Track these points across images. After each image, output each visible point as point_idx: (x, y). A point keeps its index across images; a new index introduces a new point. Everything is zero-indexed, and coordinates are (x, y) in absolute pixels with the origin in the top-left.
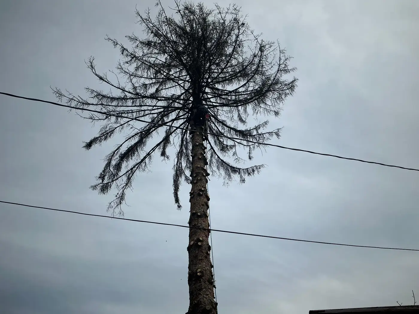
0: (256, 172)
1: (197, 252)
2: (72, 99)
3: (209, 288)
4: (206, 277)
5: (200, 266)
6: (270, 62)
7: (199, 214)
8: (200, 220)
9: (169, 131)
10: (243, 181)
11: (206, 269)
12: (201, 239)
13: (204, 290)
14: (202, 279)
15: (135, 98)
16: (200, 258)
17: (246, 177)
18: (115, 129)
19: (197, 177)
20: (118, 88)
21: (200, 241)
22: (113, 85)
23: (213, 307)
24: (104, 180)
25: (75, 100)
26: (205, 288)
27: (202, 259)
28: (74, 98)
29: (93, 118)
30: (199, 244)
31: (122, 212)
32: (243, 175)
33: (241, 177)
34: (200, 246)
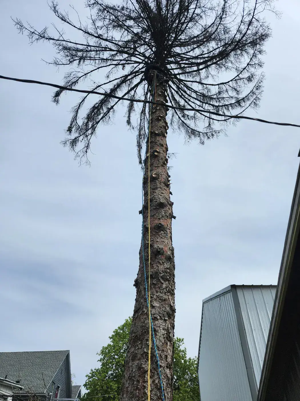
0: (215, 136)
1: (153, 161)
2: (33, 33)
4: (163, 178)
5: (155, 171)
6: (233, 12)
7: (157, 132)
8: (158, 138)
9: (133, 97)
10: (203, 143)
11: (162, 174)
12: (158, 150)
13: (159, 189)
14: (157, 181)
15: (98, 51)
16: (156, 165)
17: (205, 140)
18: (79, 79)
20: (80, 29)
22: (75, 27)
23: (168, 203)
24: (72, 132)
25: (36, 34)
26: (160, 188)
28: (36, 32)
29: (57, 63)
30: (156, 154)
31: (89, 162)
32: (202, 138)
33: (201, 139)
34: (157, 156)
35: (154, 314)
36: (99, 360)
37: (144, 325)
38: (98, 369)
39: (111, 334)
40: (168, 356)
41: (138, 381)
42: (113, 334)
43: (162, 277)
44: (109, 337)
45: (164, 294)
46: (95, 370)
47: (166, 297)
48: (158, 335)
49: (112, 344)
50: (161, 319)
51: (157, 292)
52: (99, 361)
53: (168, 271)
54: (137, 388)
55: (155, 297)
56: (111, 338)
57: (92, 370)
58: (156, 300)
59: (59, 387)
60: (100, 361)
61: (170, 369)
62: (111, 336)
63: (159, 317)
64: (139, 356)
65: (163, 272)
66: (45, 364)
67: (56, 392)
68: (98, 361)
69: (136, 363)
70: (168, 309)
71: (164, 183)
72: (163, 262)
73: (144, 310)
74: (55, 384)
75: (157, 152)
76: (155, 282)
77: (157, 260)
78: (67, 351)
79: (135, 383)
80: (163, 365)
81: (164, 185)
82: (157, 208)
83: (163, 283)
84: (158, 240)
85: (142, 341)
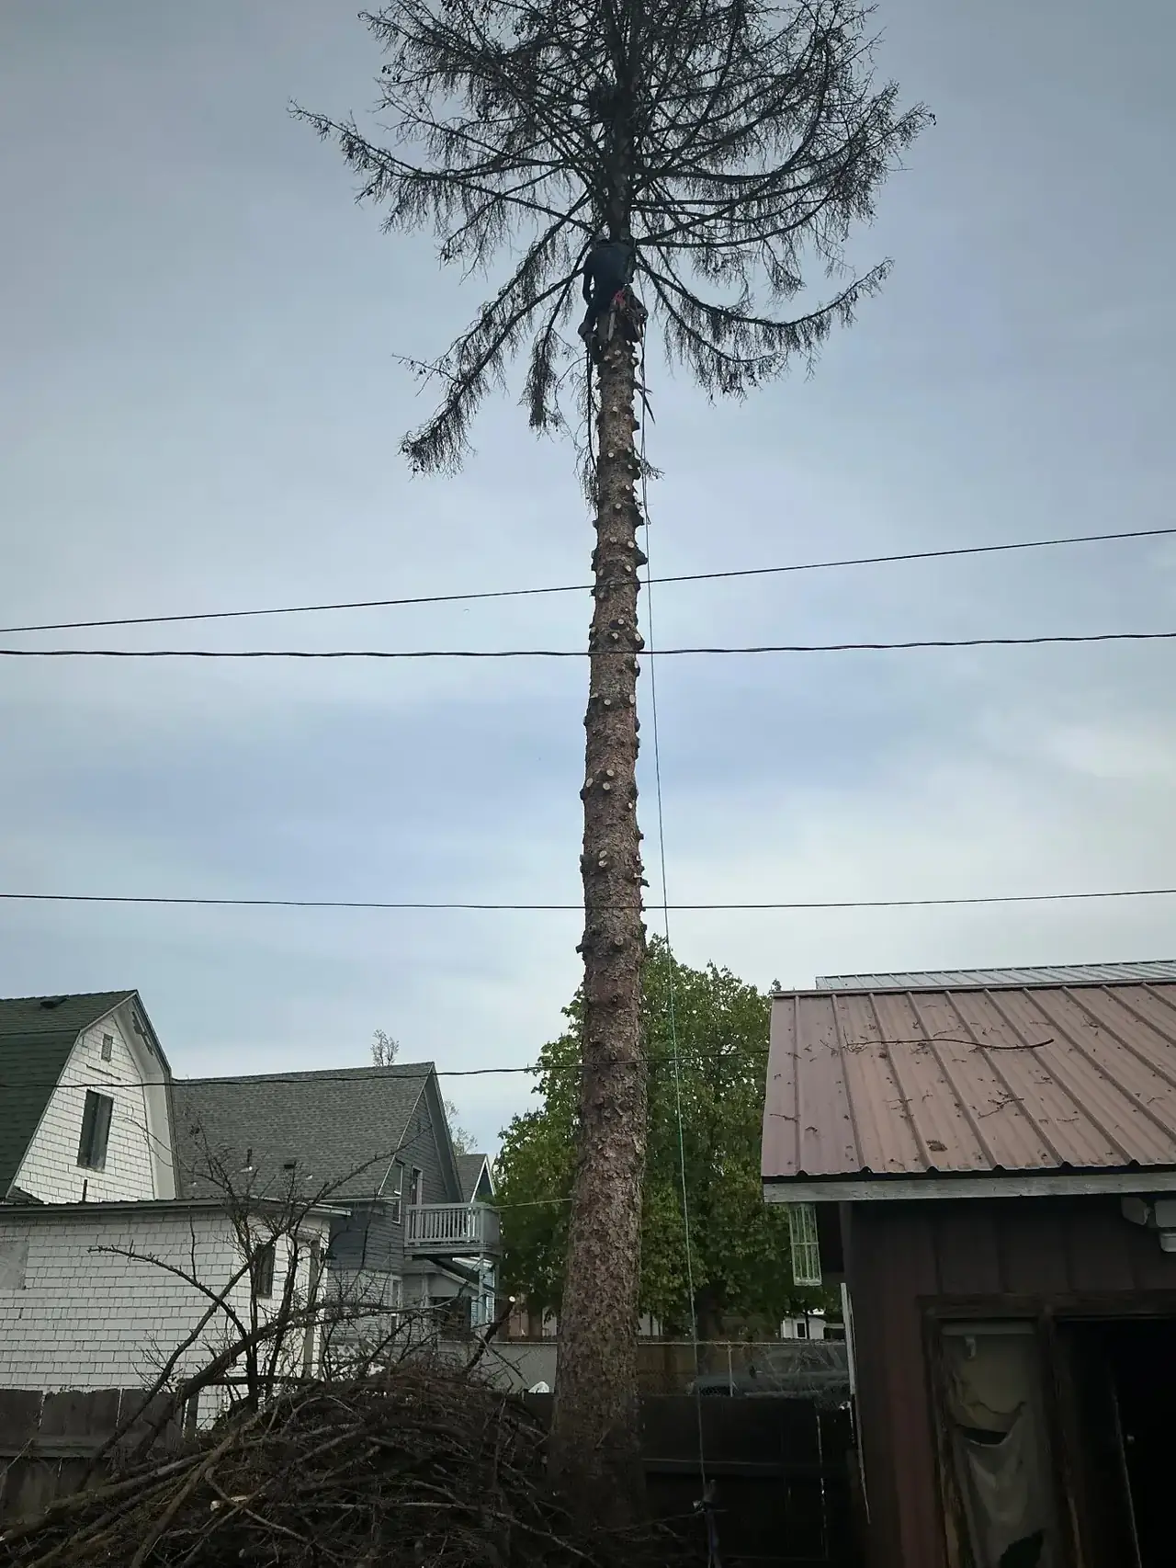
1: (601, 807)
3: (627, 894)
4: (622, 868)
5: (606, 841)
7: (607, 702)
8: (611, 717)
11: (622, 848)
12: (610, 773)
13: (614, 898)
14: (610, 876)
16: (609, 822)
19: (608, 580)
21: (609, 779)
26: (617, 893)
27: (611, 825)
30: (606, 786)
34: (608, 793)
35: (607, 1171)
36: (535, 1089)
38: (538, 1113)
40: (630, 1232)
41: (586, 1269)
43: (620, 1106)
44: (564, 1010)
46: (526, 1115)
47: (625, 1139)
51: (612, 1132)
52: (537, 1092)
53: (632, 1091)
54: (585, 1278)
56: (567, 1012)
57: (516, 1118)
58: (610, 1146)
59: (416, 1172)
60: (541, 1089)
61: (633, 1249)
62: (568, 1007)
63: (615, 1175)
64: (587, 1234)
66: (363, 1108)
67: (411, 1186)
68: (533, 1092)
69: (583, 1244)
71: (626, 878)
72: (621, 1077)
73: (592, 1163)
74: (404, 1164)
76: (608, 1115)
78: (427, 1064)
79: (582, 1271)
80: (621, 1246)
81: (624, 883)
82: (609, 954)
83: (621, 1117)
84: (613, 1031)
85: (590, 1212)
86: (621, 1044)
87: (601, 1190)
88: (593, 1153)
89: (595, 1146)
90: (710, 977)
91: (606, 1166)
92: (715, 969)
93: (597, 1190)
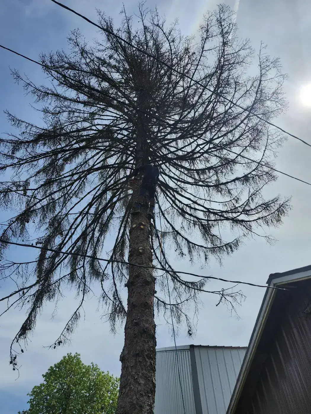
11: (147, 248)
14: (143, 256)
23: (152, 280)
26: (146, 263)
30: (142, 227)
37: (131, 401)
39: (46, 371)
42: (48, 371)
43: (147, 356)
45: (148, 372)
47: (149, 374)
48: (143, 411)
49: (45, 383)
50: (146, 395)
52: (29, 403)
53: (152, 349)
55: (140, 374)
56: (44, 376)
58: (141, 377)
62: (45, 374)
63: (144, 394)
65: (148, 351)
70: (151, 385)
71: (149, 259)
72: (147, 341)
73: (132, 386)
75: (143, 225)
76: (141, 360)
77: (143, 339)
81: (148, 260)
82: (143, 285)
84: (144, 318)
86: (147, 325)
87: (137, 403)
88: (132, 380)
89: (133, 377)
90: (92, 367)
91: (140, 388)
92: (93, 365)
93: (135, 402)
